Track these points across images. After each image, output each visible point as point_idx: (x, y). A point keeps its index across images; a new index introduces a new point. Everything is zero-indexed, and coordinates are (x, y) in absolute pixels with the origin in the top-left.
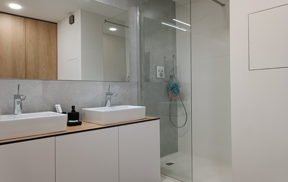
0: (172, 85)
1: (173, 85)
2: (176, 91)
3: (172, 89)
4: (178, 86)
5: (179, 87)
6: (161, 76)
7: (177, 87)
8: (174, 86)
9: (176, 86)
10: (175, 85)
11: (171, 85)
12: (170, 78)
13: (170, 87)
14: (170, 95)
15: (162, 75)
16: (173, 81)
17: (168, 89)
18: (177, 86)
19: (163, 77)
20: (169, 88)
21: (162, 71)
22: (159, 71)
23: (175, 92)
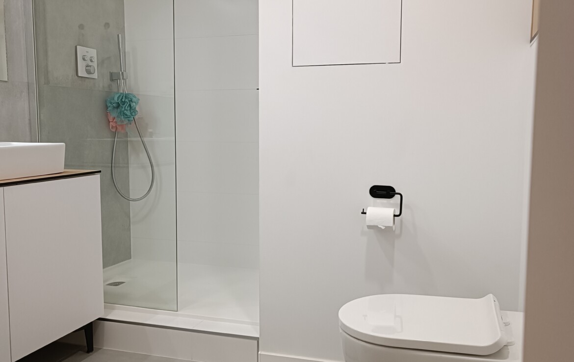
0: (118, 98)
1: (121, 97)
2: (128, 113)
3: (118, 106)
4: (133, 101)
5: (134, 104)
6: (89, 72)
7: (131, 103)
8: (123, 100)
9: (127, 100)
10: (124, 97)
11: (116, 99)
12: (112, 80)
13: (111, 103)
14: (111, 123)
15: (92, 71)
16: (118, 87)
17: (107, 107)
18: (131, 101)
19: (95, 76)
20: (109, 105)
21: (91, 61)
22: (84, 59)
23: (126, 115)
